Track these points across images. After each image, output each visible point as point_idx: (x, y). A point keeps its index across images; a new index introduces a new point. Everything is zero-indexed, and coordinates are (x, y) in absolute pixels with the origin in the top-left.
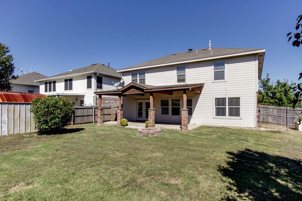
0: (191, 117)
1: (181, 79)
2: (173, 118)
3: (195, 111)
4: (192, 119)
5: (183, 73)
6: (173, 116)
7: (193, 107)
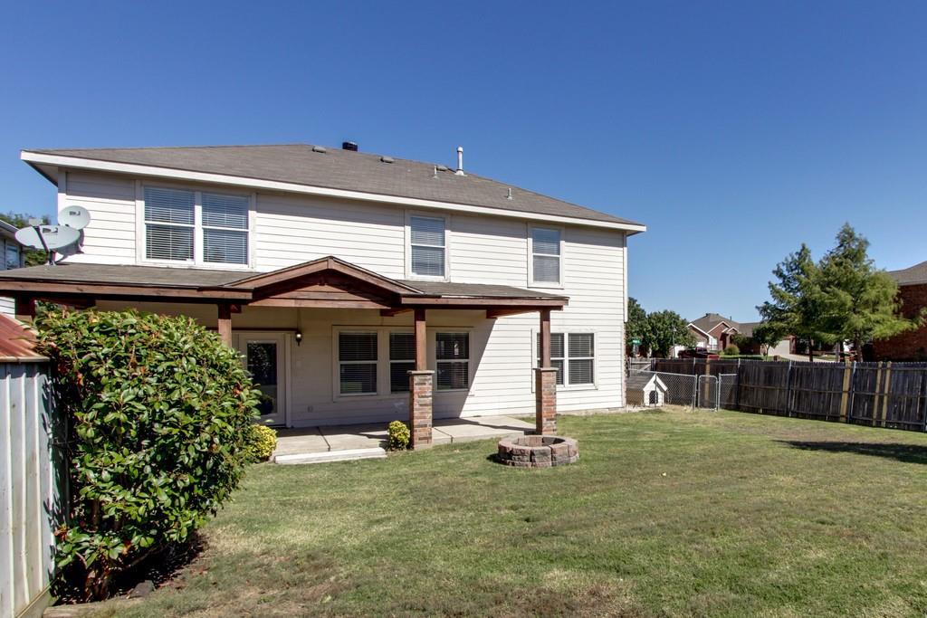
0: (467, 395)
1: (430, 260)
2: (396, 405)
3: (477, 372)
4: (468, 400)
5: (433, 241)
6: (396, 396)
7: (470, 361)
